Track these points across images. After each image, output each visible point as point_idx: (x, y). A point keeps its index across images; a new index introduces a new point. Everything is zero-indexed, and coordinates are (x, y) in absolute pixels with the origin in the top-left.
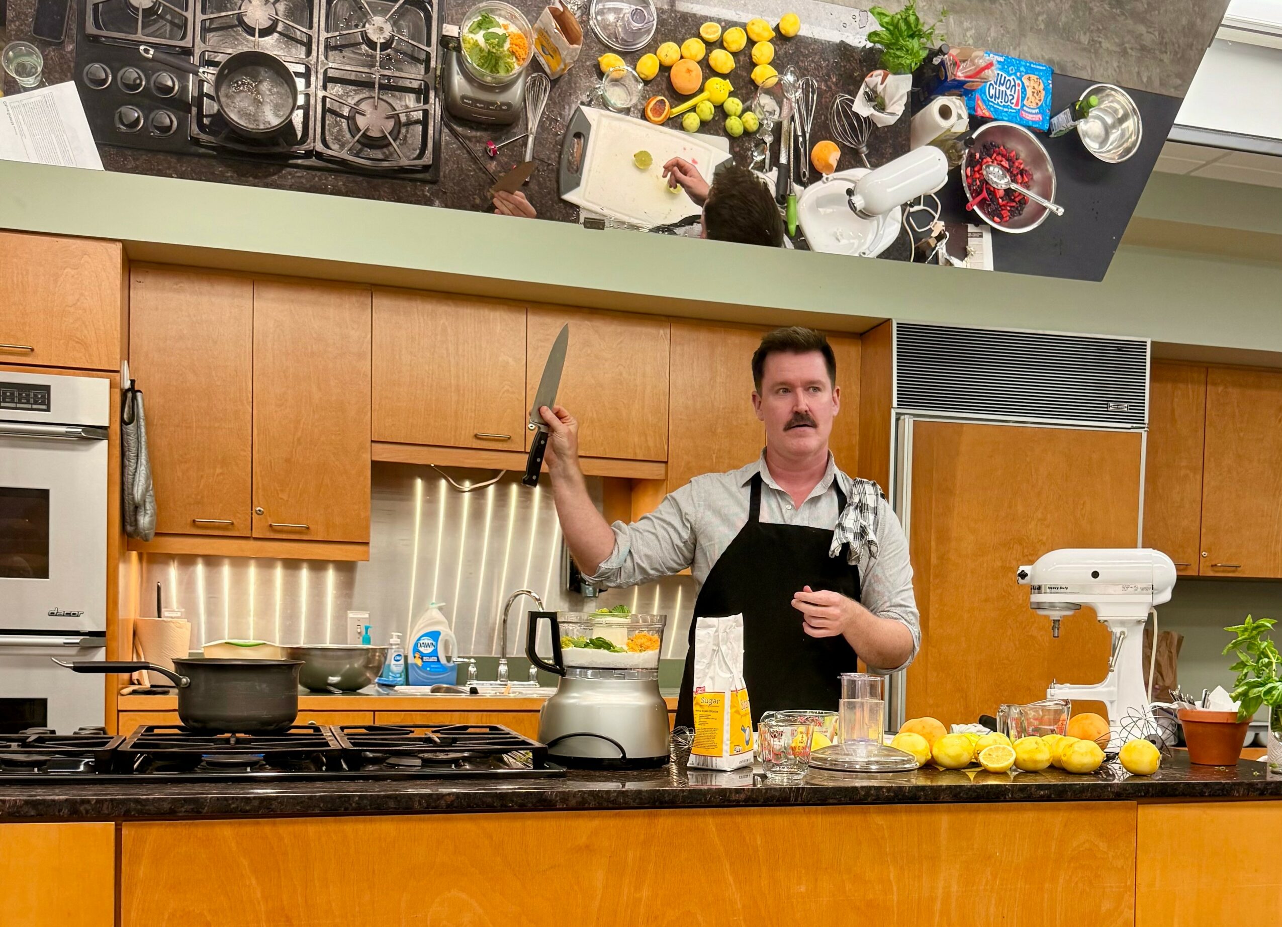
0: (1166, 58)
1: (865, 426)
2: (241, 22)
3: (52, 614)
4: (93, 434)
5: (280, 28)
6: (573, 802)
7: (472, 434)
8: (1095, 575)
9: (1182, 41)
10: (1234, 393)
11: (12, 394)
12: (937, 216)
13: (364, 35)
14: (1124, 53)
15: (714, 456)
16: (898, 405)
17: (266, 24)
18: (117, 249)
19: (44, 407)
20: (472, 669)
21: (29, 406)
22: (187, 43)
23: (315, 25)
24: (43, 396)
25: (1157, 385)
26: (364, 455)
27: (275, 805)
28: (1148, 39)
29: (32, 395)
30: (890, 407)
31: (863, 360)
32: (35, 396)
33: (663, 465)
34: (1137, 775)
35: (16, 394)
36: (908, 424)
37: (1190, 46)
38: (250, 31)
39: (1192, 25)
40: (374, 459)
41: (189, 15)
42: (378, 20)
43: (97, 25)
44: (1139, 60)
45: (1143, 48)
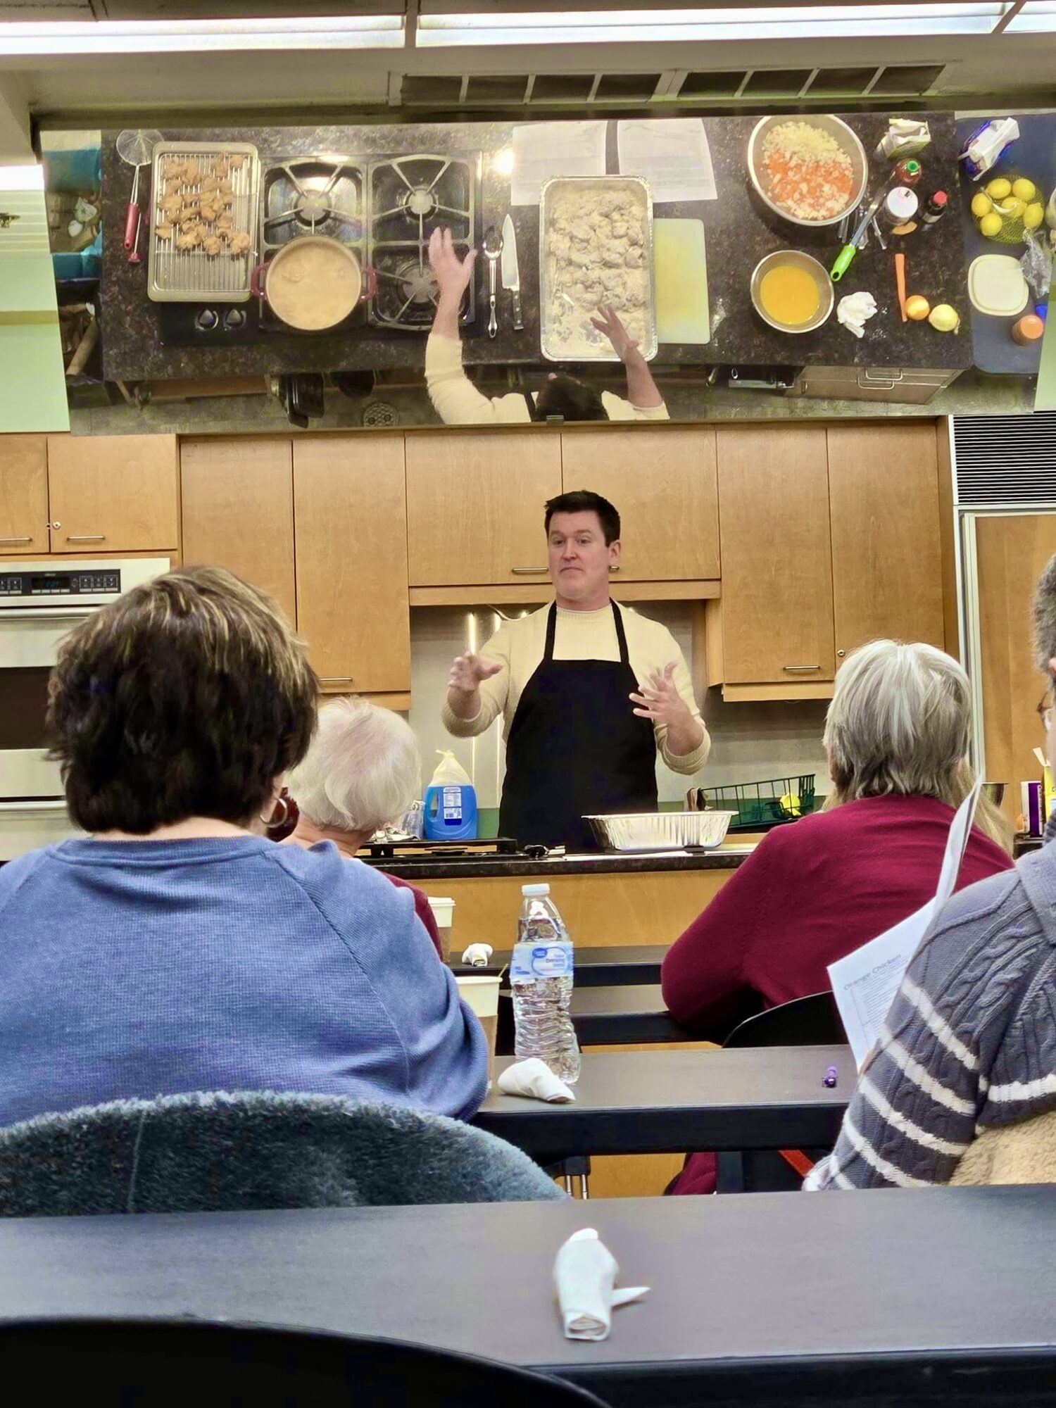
2: (298, 216)
7: (510, 570)
11: (89, 580)
13: (410, 210)
15: (773, 568)
16: (960, 501)
19: (116, 589)
21: (89, 590)
24: (114, 580)
26: (402, 602)
29: (105, 580)
30: (952, 505)
32: (108, 580)
33: (718, 583)
35: (92, 580)
36: (970, 520)
38: (308, 224)
40: (412, 604)
42: (419, 195)
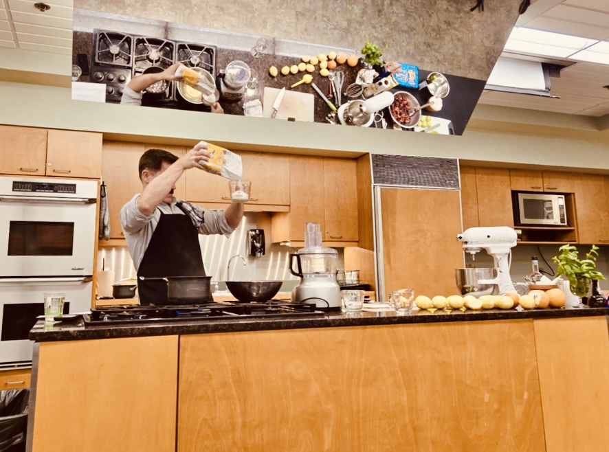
0: (446, 64)
1: (360, 191)
2: (148, 57)
3: (73, 269)
4: (92, 201)
5: (161, 60)
6: (337, 323)
8: (489, 237)
9: (451, 58)
10: (485, 177)
12: (382, 117)
13: (190, 62)
14: (432, 62)
16: (374, 182)
17: (157, 59)
18: (101, 135)
19: (74, 192)
20: (217, 286)
22: (130, 65)
23: (174, 58)
24: (73, 188)
25: (463, 175)
27: (234, 327)
28: (440, 57)
29: (69, 188)
30: (371, 183)
31: (357, 167)
32: (71, 188)
33: (289, 207)
34: (526, 309)
35: (63, 187)
36: (378, 189)
37: (454, 60)
38: (151, 61)
39: (454, 53)
41: (131, 56)
42: (195, 57)
43: (99, 59)
44: (437, 65)
45: (438, 61)
